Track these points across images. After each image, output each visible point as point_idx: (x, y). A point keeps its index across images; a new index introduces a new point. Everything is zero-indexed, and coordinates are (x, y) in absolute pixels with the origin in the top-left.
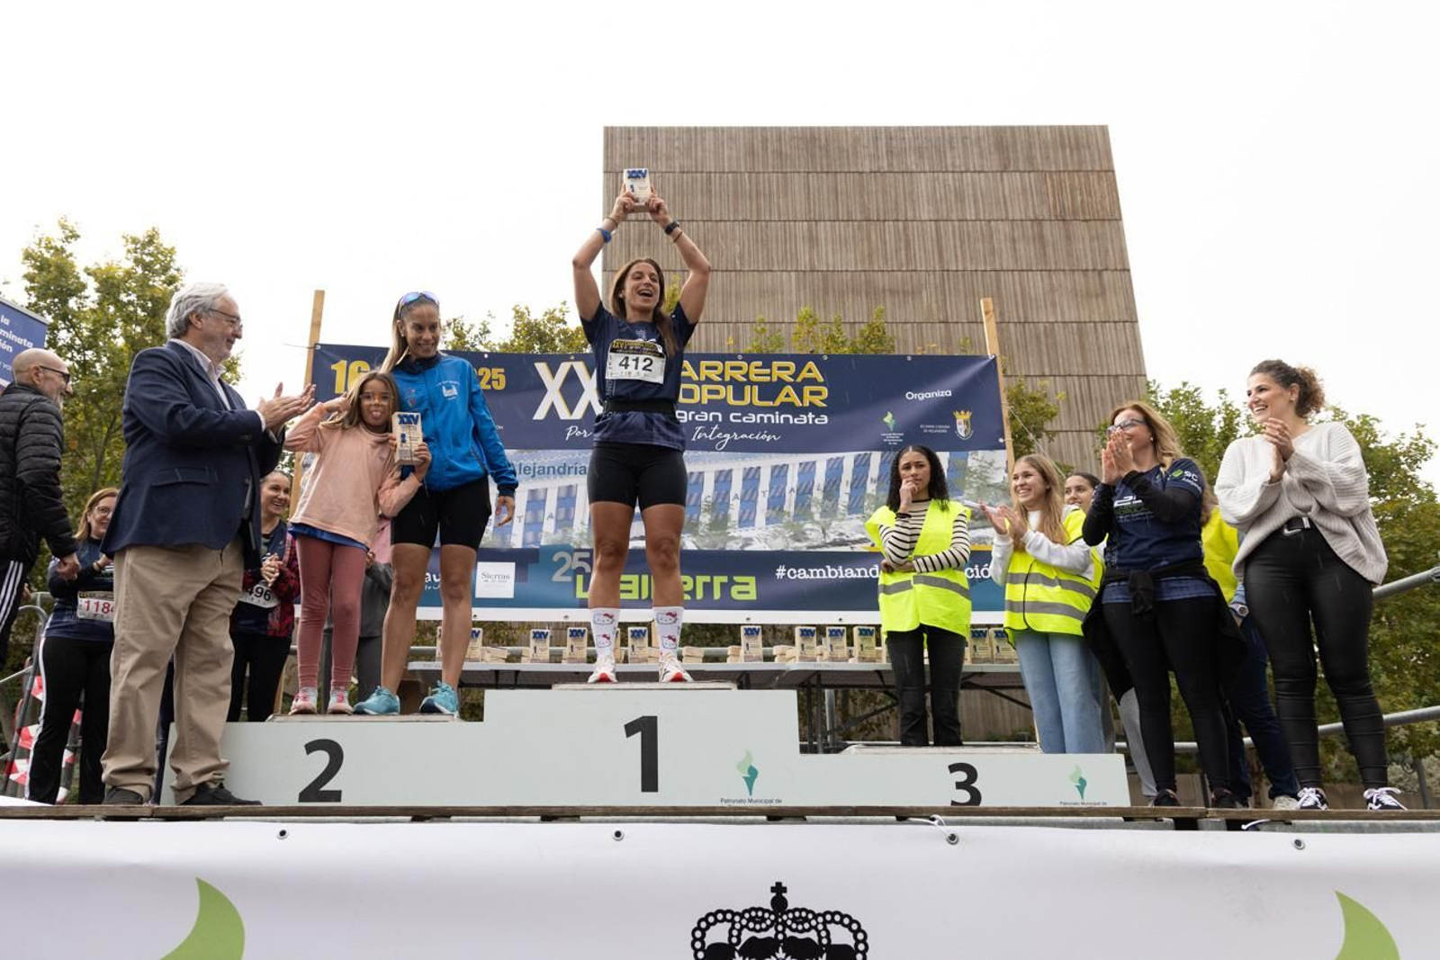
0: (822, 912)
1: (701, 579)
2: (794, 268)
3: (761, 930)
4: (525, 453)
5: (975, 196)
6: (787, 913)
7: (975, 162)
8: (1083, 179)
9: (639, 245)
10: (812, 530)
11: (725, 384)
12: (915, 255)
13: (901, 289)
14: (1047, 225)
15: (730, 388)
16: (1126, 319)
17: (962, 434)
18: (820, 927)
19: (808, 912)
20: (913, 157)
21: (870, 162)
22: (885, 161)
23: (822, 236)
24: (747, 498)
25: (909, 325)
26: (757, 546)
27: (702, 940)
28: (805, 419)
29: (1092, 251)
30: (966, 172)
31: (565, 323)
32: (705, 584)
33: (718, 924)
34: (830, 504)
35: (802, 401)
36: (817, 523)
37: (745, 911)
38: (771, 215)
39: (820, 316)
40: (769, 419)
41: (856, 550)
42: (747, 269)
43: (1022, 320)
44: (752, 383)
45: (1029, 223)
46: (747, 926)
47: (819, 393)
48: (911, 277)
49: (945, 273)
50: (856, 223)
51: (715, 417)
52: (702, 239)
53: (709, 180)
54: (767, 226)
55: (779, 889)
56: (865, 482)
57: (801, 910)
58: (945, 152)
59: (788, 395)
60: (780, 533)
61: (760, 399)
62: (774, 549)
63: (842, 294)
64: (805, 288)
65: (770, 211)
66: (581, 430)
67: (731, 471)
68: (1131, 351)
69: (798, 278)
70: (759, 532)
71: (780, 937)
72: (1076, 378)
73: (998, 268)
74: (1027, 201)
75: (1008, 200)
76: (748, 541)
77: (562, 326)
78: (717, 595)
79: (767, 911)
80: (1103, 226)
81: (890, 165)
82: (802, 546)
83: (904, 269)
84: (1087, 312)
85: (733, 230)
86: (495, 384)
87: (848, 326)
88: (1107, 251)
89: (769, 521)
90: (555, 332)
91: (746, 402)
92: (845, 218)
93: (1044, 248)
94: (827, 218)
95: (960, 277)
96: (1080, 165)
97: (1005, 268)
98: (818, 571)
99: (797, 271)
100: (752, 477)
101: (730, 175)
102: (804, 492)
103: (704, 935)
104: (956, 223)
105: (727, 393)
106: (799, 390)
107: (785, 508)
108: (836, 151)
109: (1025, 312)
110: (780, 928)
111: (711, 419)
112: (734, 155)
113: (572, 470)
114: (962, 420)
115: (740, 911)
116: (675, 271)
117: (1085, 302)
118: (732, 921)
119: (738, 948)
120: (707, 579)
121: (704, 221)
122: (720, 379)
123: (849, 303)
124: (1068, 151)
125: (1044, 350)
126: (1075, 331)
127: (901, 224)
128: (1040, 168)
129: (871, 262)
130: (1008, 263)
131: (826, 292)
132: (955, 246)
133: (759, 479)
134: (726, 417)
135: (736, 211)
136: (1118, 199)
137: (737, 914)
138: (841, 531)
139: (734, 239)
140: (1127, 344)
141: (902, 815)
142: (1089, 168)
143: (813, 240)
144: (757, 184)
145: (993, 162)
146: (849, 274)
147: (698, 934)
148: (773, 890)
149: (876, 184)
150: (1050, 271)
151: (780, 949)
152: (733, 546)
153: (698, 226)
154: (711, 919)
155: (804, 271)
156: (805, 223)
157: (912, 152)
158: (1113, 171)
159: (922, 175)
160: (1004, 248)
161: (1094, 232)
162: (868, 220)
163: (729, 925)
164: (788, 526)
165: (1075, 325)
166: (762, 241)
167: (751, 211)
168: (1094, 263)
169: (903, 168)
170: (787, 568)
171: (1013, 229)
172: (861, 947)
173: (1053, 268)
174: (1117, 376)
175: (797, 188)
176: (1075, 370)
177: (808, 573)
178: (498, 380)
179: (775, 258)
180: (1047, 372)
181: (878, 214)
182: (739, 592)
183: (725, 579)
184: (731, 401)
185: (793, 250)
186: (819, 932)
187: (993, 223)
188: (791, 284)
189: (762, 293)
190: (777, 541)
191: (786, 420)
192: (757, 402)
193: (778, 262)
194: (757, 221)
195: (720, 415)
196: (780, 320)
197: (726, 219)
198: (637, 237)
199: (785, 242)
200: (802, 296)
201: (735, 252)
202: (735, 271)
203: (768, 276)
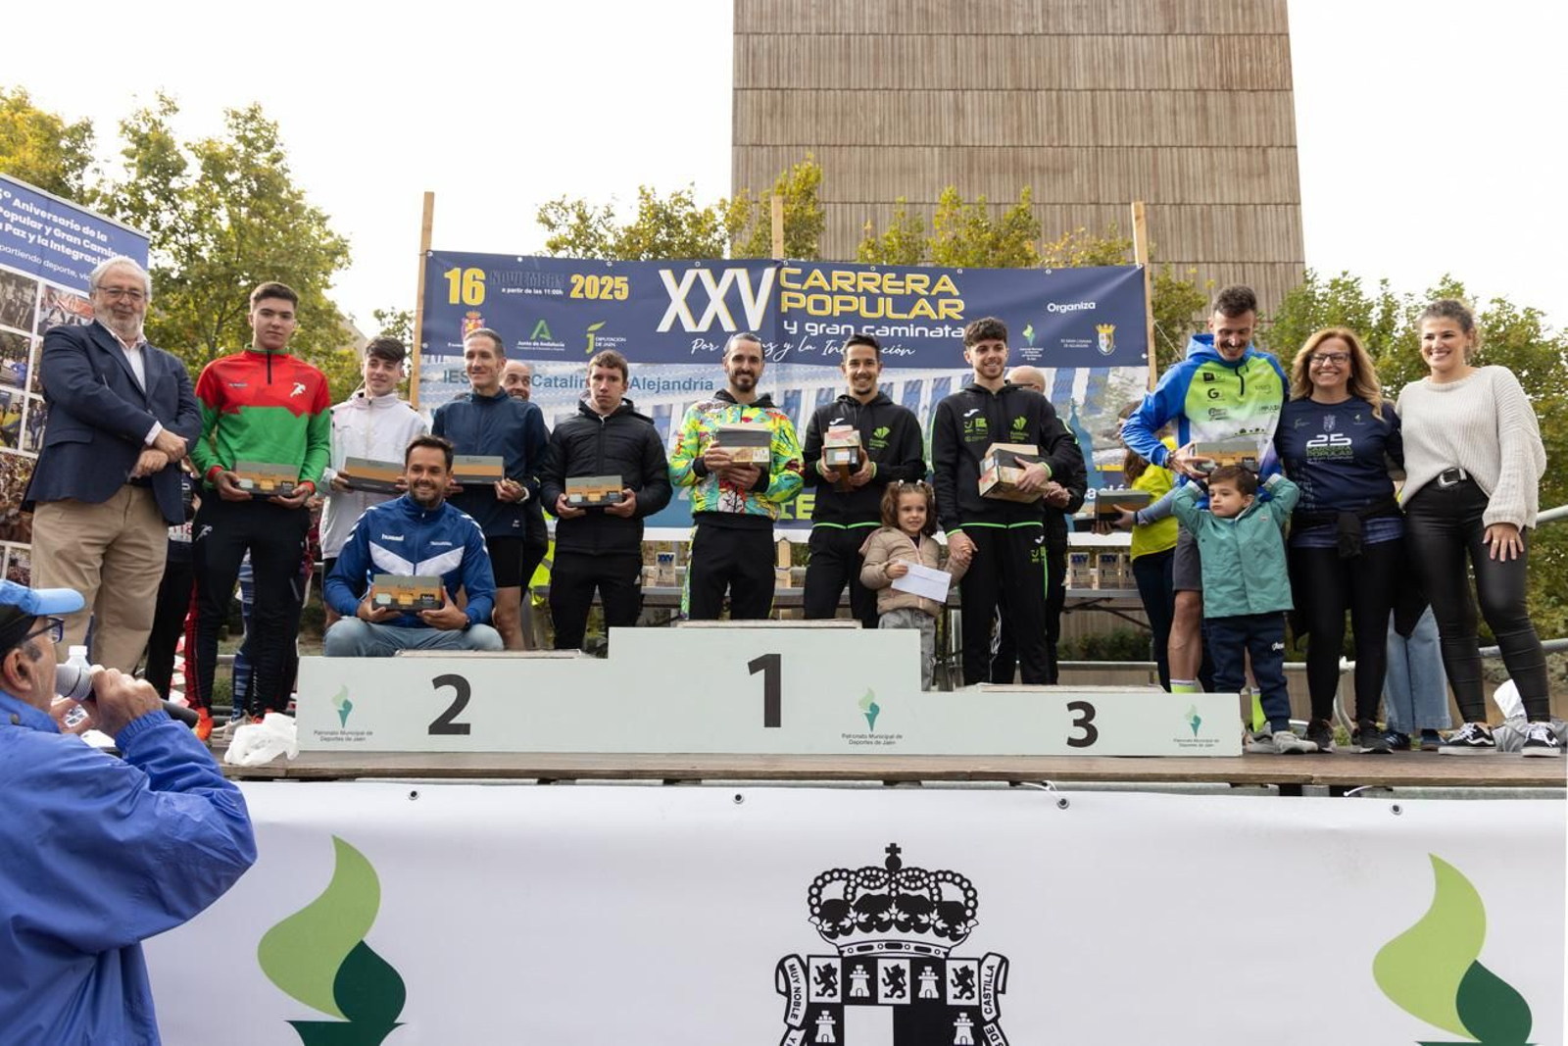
0: (934, 871)
2: (938, 143)
3: (875, 888)
4: (649, 367)
5: (1136, 62)
6: (900, 872)
7: (1138, 23)
8: (1254, 44)
9: (772, 116)
11: (858, 295)
12: (1068, 129)
13: (1050, 165)
14: (1211, 97)
15: (864, 299)
16: (1288, 201)
17: (1104, 348)
18: (932, 885)
19: (921, 871)
20: (1071, 20)
21: (1024, 23)
22: (1040, 22)
23: (969, 107)
25: (1058, 207)
27: (818, 896)
28: (941, 332)
29: (1258, 124)
30: (1128, 34)
31: (693, 205)
33: (834, 882)
35: (937, 314)
37: (860, 870)
38: (914, 84)
39: (964, 196)
40: (903, 332)
42: (887, 143)
43: (1178, 201)
44: (886, 296)
45: (1192, 93)
46: (862, 884)
47: (956, 306)
48: (1062, 153)
49: (1099, 149)
50: (1006, 93)
51: (847, 331)
52: (839, 111)
53: (848, 42)
54: (909, 96)
55: (893, 850)
57: (914, 870)
58: (1106, 12)
59: (922, 308)
61: (894, 311)
63: (988, 171)
64: (948, 165)
65: (914, 79)
66: (707, 343)
68: (1291, 236)
69: (941, 154)
71: (894, 894)
72: (1230, 265)
73: (1156, 144)
74: (1192, 68)
75: (1171, 66)
77: (690, 209)
79: (882, 870)
80: (1271, 97)
81: (1045, 26)
83: (1056, 144)
84: (1247, 193)
85: (873, 100)
86: (617, 294)
87: (993, 207)
88: (1274, 125)
90: (683, 214)
91: (880, 314)
92: (995, 87)
93: (1206, 120)
94: (974, 87)
95: (1115, 153)
96: (1252, 26)
97: (1163, 144)
99: (940, 146)
101: (871, 37)
103: (820, 892)
104: (1114, 93)
105: (860, 305)
106: (933, 301)
108: (987, 10)
109: (1182, 191)
110: (894, 886)
111: (843, 332)
112: (876, 14)
113: (698, 386)
114: (1105, 333)
115: (856, 870)
116: (810, 146)
117: (1246, 182)
118: (848, 879)
119: (853, 904)
121: (842, 90)
122: (853, 289)
123: (995, 179)
124: (1240, 11)
125: (1200, 234)
126: (1234, 214)
127: (1054, 93)
128: (1209, 30)
129: (1020, 136)
130: (1167, 138)
131: (971, 170)
132: (1111, 120)
135: (877, 76)
136: (1290, 66)
137: (853, 872)
139: (873, 111)
140: (1287, 228)
141: (1015, 781)
142: (1262, 31)
143: (959, 111)
144: (900, 47)
145: (1158, 25)
146: (996, 149)
147: (815, 891)
148: (888, 850)
149: (1029, 49)
150: (1211, 147)
151: (893, 906)
153: (835, 95)
154: (827, 877)
155: (949, 147)
156: (951, 93)
157: (1070, 12)
158: (1287, 35)
159: (1080, 37)
160: (1163, 120)
161: (1261, 104)
162: (1019, 90)
163: (845, 883)
165: (1233, 208)
166: (904, 113)
167: (893, 78)
168: (1259, 139)
169: (1060, 30)
171: (1174, 101)
172: (971, 904)
173: (1215, 144)
174: (1274, 263)
175: (943, 52)
176: (1230, 257)
178: (621, 289)
179: (918, 132)
180: (1201, 258)
181: (1030, 83)
184: (864, 313)
185: (937, 124)
186: (931, 890)
187: (1153, 93)
188: (933, 161)
189: (903, 170)
191: (922, 333)
192: (891, 315)
193: (921, 136)
194: (899, 90)
195: (852, 327)
196: (921, 200)
197: (866, 87)
198: (769, 107)
199: (929, 114)
200: (945, 175)
201: (874, 124)
202: (875, 146)
203: (909, 152)
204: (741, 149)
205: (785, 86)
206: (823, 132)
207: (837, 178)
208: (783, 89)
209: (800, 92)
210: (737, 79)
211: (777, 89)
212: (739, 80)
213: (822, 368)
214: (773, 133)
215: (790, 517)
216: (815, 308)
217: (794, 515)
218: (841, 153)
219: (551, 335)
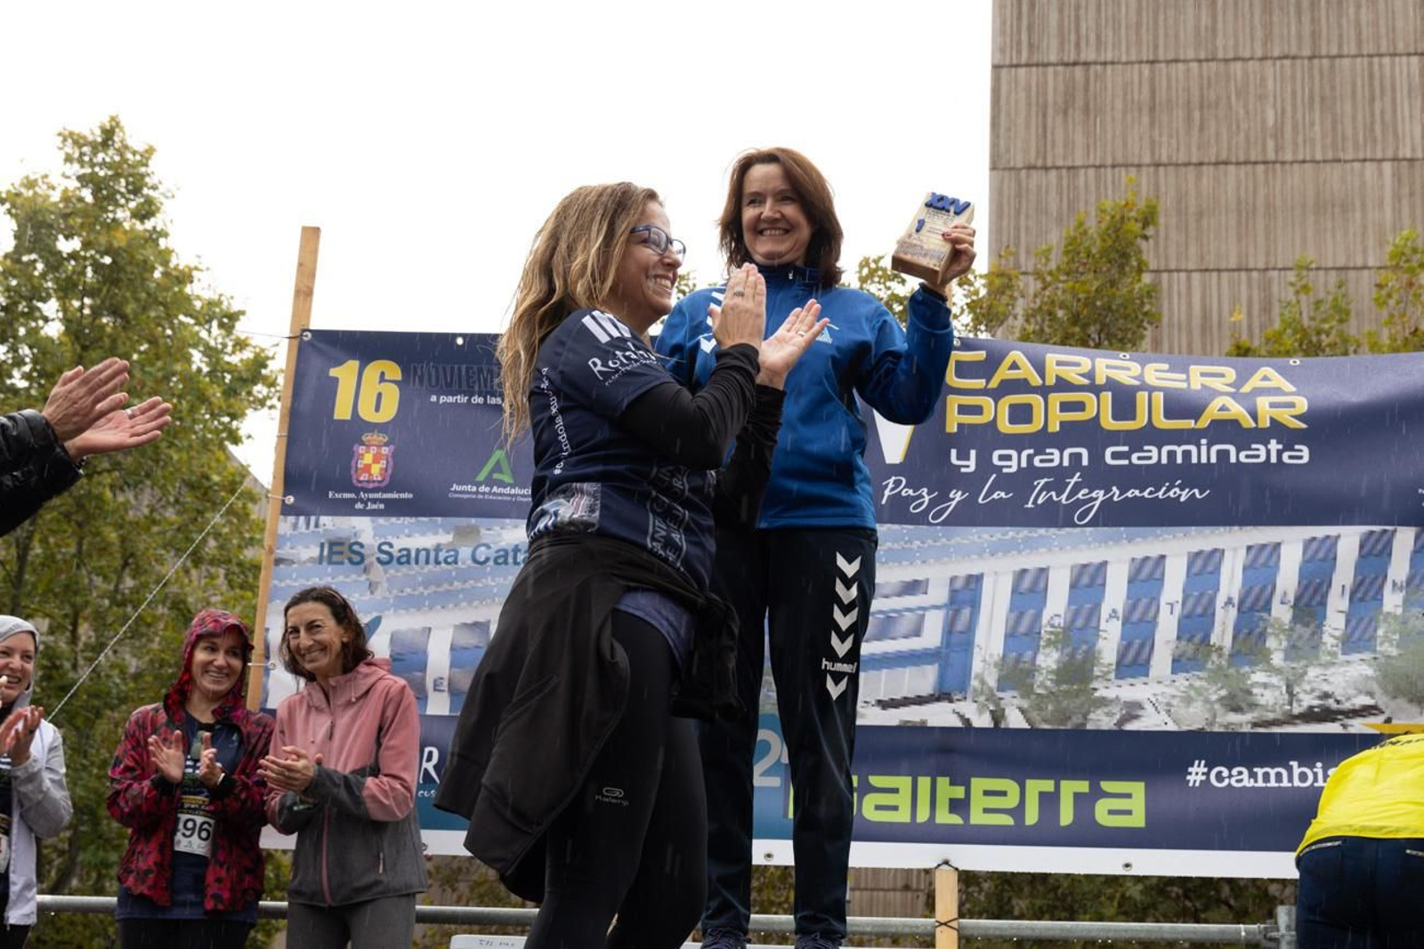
1: (1036, 787)
2: (1390, 154)
9: (1065, 113)
10: (1265, 686)
11: (1096, 390)
15: (1107, 397)
24: (1136, 616)
26: (1150, 722)
28: (1262, 452)
32: (1042, 795)
34: (1306, 632)
35: (1255, 418)
36: (1278, 671)
38: (1340, 46)
40: (1187, 454)
41: (1352, 730)
42: (1289, 157)
47: (1292, 404)
51: (1076, 458)
52: (1196, 100)
54: (1332, 67)
56: (1381, 588)
60: (1199, 692)
61: (1168, 417)
62: (1185, 728)
64: (1411, 194)
65: (1340, 36)
67: (1105, 564)
69: (1397, 177)
70: (1159, 689)
76: (1133, 710)
78: (1066, 816)
82: (1242, 722)
85: (1263, 79)
89: (1178, 664)
91: (1140, 422)
98: (1272, 772)
99: (1394, 160)
100: (1147, 576)
102: (1254, 605)
105: (1101, 409)
107: (1214, 639)
111: (1066, 463)
116: (1139, 166)
120: (1048, 785)
121: (1200, 61)
122: (1086, 382)
133: (1162, 579)
134: (1096, 457)
135: (1268, 38)
138: (1326, 688)
139: (1262, 98)
152: (1102, 721)
153: (1187, 71)
155: (1412, 160)
164: (1218, 676)
166: (1322, 99)
167: (1300, 37)
170: (1210, 766)
177: (1253, 775)
179: (1349, 132)
182: (1111, 812)
183: (1083, 786)
184: (1108, 423)
185: (1388, 117)
188: (1382, 187)
189: (1320, 207)
190: (1191, 710)
191: (1223, 455)
192: (1161, 423)
193: (1356, 142)
194: (1311, 58)
195: (1084, 452)
196: (1359, 263)
197: (1247, 54)
198: (1060, 100)
199: (1372, 99)
200: (1406, 211)
201: (1264, 122)
202: (1265, 162)
203: (1333, 174)
204: (1007, 174)
205: (1091, 57)
206: (1165, 139)
207: (1192, 225)
208: (1086, 64)
209: (1120, 67)
210: (999, 49)
211: (1075, 64)
212: (1002, 51)
213: (1024, 532)
214: (1069, 144)
215: (956, 820)
216: (1012, 421)
217: (966, 816)
218: (1199, 177)
219: (514, 473)
